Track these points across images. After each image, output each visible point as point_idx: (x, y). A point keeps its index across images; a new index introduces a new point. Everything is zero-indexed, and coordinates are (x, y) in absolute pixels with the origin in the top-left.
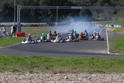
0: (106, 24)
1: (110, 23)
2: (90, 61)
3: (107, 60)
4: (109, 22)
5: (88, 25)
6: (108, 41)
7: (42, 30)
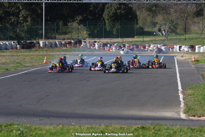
0: (176, 44)
1: (185, 39)
2: (136, 134)
3: (180, 132)
4: (183, 37)
5: (127, 45)
6: (180, 88)
7: (4, 60)
